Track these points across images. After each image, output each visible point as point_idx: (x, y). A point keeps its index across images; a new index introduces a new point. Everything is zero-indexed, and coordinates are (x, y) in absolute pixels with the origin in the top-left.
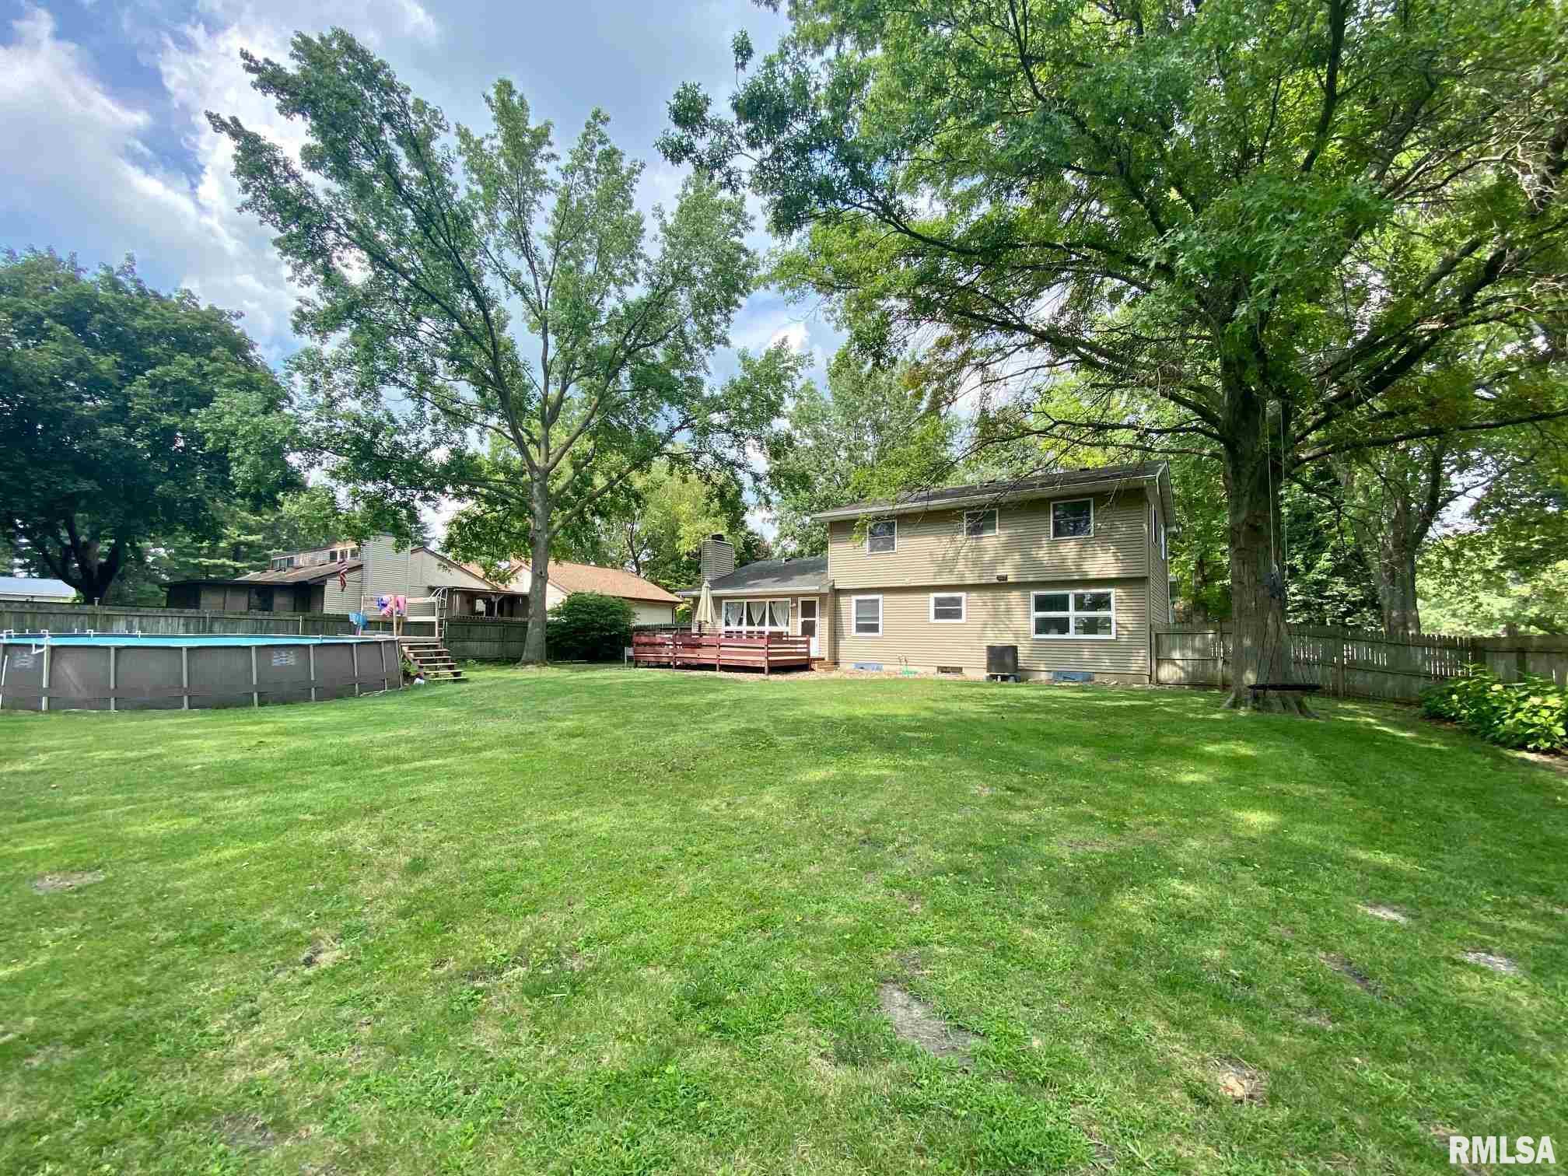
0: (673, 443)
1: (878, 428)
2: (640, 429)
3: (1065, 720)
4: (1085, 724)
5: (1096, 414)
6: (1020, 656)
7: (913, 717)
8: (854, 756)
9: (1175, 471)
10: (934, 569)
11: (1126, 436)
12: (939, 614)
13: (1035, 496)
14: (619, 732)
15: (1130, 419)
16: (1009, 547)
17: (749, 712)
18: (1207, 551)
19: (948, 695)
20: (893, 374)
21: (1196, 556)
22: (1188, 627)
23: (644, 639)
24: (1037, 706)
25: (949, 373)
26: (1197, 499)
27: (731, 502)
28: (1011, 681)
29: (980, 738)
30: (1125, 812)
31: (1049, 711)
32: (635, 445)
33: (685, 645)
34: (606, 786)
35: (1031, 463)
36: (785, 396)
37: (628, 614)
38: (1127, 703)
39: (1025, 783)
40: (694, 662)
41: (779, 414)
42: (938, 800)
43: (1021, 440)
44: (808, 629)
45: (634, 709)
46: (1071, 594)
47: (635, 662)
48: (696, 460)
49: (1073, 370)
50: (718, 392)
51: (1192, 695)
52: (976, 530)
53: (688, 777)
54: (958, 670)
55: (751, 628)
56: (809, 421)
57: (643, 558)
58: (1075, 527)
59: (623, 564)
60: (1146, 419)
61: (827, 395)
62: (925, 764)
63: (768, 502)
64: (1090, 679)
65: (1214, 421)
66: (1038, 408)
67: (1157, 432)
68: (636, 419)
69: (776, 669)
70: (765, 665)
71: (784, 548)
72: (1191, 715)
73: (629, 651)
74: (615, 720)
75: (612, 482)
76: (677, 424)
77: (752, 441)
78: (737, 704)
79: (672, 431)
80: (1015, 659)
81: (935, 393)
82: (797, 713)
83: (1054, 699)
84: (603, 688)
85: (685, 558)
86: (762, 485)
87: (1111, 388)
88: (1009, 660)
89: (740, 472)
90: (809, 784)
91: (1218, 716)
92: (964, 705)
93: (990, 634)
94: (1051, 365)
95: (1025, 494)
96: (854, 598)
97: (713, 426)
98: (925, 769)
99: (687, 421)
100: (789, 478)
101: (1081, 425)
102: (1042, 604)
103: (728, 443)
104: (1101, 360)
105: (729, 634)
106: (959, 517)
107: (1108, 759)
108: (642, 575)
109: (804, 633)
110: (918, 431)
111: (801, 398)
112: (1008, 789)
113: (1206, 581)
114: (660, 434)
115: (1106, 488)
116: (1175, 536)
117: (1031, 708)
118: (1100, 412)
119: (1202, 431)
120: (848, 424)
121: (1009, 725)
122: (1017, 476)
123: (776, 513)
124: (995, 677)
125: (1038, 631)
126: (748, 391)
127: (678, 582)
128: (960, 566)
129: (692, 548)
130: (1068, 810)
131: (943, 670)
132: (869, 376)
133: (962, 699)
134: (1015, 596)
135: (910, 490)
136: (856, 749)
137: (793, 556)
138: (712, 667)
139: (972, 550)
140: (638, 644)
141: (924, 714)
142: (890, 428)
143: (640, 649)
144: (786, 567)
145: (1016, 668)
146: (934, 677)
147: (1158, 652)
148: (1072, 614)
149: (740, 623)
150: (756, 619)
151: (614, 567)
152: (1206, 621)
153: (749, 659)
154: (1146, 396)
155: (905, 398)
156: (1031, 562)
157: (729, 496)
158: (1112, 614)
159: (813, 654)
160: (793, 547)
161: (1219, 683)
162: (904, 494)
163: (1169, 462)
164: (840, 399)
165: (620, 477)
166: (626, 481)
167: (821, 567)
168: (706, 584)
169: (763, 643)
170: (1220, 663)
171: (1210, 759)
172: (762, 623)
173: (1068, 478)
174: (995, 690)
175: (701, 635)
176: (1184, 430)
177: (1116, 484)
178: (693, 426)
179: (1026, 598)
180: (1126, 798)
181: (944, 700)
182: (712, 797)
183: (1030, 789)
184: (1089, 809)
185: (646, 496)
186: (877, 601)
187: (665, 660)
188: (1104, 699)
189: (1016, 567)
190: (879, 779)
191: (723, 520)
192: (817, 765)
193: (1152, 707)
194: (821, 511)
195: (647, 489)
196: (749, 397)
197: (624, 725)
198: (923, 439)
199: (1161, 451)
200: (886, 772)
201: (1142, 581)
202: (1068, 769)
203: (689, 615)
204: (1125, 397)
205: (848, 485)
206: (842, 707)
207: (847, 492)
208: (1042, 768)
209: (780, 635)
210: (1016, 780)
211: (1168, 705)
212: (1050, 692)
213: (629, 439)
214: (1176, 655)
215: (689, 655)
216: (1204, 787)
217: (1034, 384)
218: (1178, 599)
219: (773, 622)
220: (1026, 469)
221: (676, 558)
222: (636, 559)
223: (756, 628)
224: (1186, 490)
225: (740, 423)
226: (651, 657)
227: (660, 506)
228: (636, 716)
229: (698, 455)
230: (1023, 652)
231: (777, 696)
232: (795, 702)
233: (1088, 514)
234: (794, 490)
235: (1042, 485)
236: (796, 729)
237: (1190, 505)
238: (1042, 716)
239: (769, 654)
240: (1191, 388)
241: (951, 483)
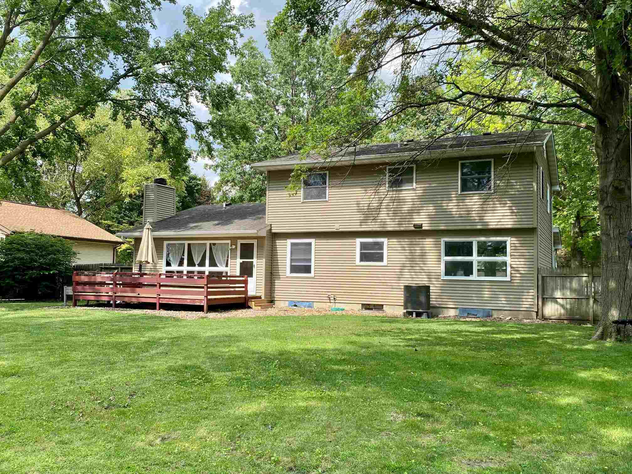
0: (118, 90)
1: (313, 87)
2: (85, 75)
3: (468, 352)
4: (484, 354)
5: (496, 86)
6: (433, 296)
7: (339, 351)
8: (285, 388)
9: (559, 139)
10: (359, 216)
11: (521, 108)
12: (364, 257)
13: (445, 156)
14: (56, 371)
15: (524, 92)
16: (425, 199)
17: (186, 350)
18: (583, 206)
19: (370, 330)
20: (327, 40)
21: (575, 211)
22: (566, 271)
23: (84, 279)
24: (445, 339)
25: (375, 43)
26: (576, 164)
27: (174, 149)
28: (424, 317)
29: (396, 369)
30: (514, 432)
31: (454, 344)
32: (80, 91)
33: (125, 285)
34: (40, 425)
35: (443, 126)
36: (228, 52)
37: (70, 254)
38: (518, 336)
39: (434, 409)
40: (135, 301)
41: (221, 69)
42: (358, 428)
43: (434, 107)
44: (247, 270)
45: (73, 347)
46: (475, 241)
47: (74, 301)
48: (140, 107)
49: (478, 48)
50: (162, 45)
51: (569, 328)
52: (396, 183)
53: (124, 413)
54: (380, 307)
55: (191, 269)
56: (250, 77)
57: (85, 198)
58: (479, 183)
59: (64, 205)
60: (536, 93)
61: (268, 56)
62: (348, 394)
63: (210, 150)
64: (489, 316)
65: (589, 100)
66: (449, 79)
67: (544, 105)
68: (81, 65)
69: (214, 307)
70: (204, 303)
71: (225, 194)
72: (568, 346)
73: (68, 290)
74: (52, 359)
75: (54, 125)
76: (122, 72)
77: (195, 92)
78: (175, 341)
79: (117, 78)
80: (428, 297)
81: (364, 59)
82: (234, 350)
83: (459, 333)
84: (41, 327)
85: (127, 200)
86: (205, 134)
87: (509, 66)
88: (423, 299)
89: (183, 120)
90: (242, 418)
91: (589, 347)
92: (384, 340)
93: (407, 275)
94: (461, 42)
95: (436, 154)
96: (289, 241)
97: (157, 75)
98: (346, 398)
99: (131, 69)
100: (230, 128)
101: (484, 96)
102: (451, 249)
103: (172, 93)
104: (501, 41)
105: (170, 274)
106: (381, 172)
107: (503, 385)
108: (84, 215)
109: (242, 273)
110: (348, 92)
111: (243, 55)
112: (419, 415)
113: (582, 232)
114: (105, 80)
115: (502, 151)
116: (558, 193)
117: (440, 341)
118: (499, 87)
119: (579, 107)
120: (286, 82)
121: (421, 357)
122: (431, 137)
123: (218, 160)
124: (411, 313)
125: (447, 274)
126: (193, 45)
127: (120, 223)
128: (383, 215)
129: (134, 190)
130: (469, 432)
131: (367, 307)
132: (304, 41)
133: (383, 333)
134: (429, 242)
135: (341, 145)
136: (287, 382)
137: (233, 201)
138: (152, 306)
139: (393, 200)
140: (78, 284)
141: (349, 348)
142: (323, 88)
143: (79, 288)
144: (226, 212)
145: (428, 305)
146: (359, 313)
147: (543, 291)
148: (475, 258)
149: (181, 264)
150: (197, 259)
151: (55, 207)
152: (581, 265)
153: (189, 297)
154: (538, 75)
155: (337, 61)
156: (442, 213)
157: (171, 142)
158: (507, 259)
159: (251, 292)
160: (234, 193)
161: (591, 318)
162: (334, 149)
163: (555, 131)
164: (279, 60)
165: (63, 120)
166: (70, 123)
167: (260, 212)
168: (148, 226)
169: (204, 282)
170: (591, 301)
171: (581, 384)
172: (202, 264)
173: (473, 142)
174: (411, 325)
175: (142, 275)
176: (565, 106)
177: (512, 148)
178: (137, 74)
179: (437, 245)
180: (515, 419)
181: (368, 334)
182: (147, 433)
183: (437, 414)
184: (485, 430)
185: (87, 139)
186: (310, 244)
187: (105, 299)
188: (500, 332)
189: (430, 217)
190: (307, 410)
191: (165, 165)
192: (251, 398)
193: (538, 339)
194: (260, 160)
195: (90, 133)
196: (192, 50)
197: (61, 362)
198: (351, 100)
199: (548, 122)
200: (313, 403)
201: (531, 231)
202: (469, 394)
203: (130, 255)
204: (520, 73)
205: (285, 138)
206: (275, 342)
207: (283, 144)
208: (448, 395)
209: (219, 274)
210: (425, 407)
211: (551, 337)
212: (456, 327)
213: (74, 84)
214: (558, 294)
215: (130, 294)
216: (577, 408)
217: (445, 58)
218: (560, 247)
219: (213, 263)
220: (440, 132)
221: (118, 199)
222: (78, 199)
223: (197, 269)
224: (567, 156)
225: (184, 74)
226: (91, 296)
227: (103, 149)
228: (73, 354)
229: (141, 102)
230: (434, 290)
231: (215, 333)
232: (230, 339)
233: (489, 173)
234: (235, 140)
235: (451, 146)
236: (232, 365)
237: (571, 168)
238: (449, 348)
239: (209, 293)
240: (572, 70)
241: (376, 141)
